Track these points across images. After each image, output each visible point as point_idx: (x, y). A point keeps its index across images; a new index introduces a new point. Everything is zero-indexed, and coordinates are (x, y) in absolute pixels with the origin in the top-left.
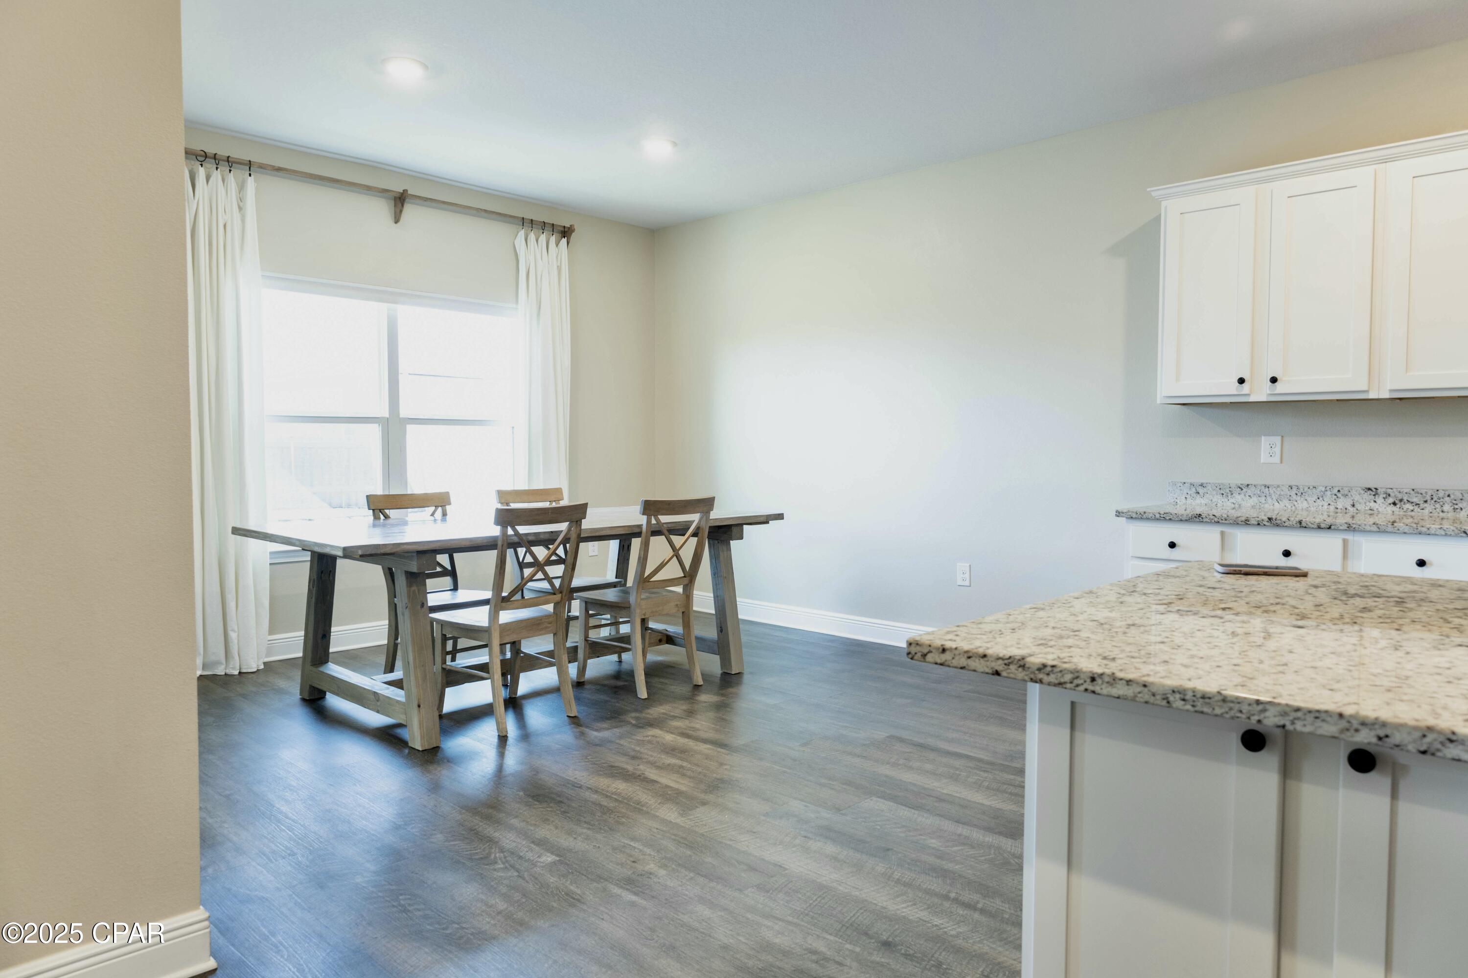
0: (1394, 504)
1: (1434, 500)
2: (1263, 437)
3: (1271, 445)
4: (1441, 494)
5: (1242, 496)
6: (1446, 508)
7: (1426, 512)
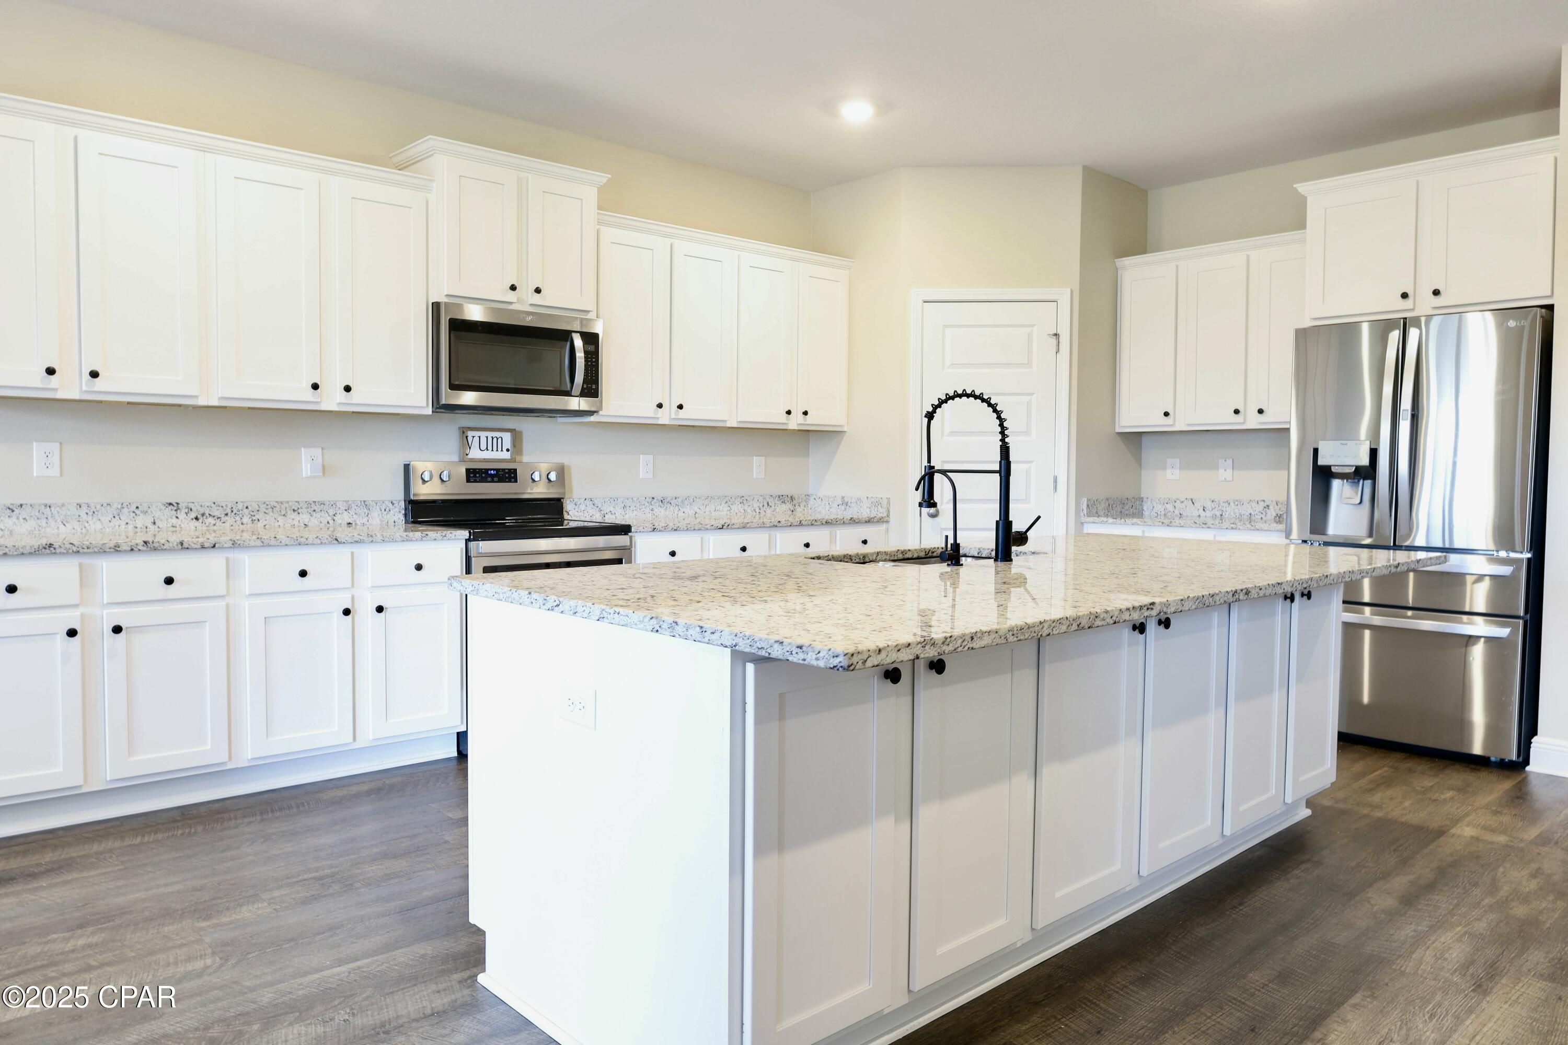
0: (197, 519)
1: (234, 512)
2: (35, 444)
3: (47, 454)
4: (240, 506)
5: (14, 519)
6: (246, 520)
7: (227, 525)
